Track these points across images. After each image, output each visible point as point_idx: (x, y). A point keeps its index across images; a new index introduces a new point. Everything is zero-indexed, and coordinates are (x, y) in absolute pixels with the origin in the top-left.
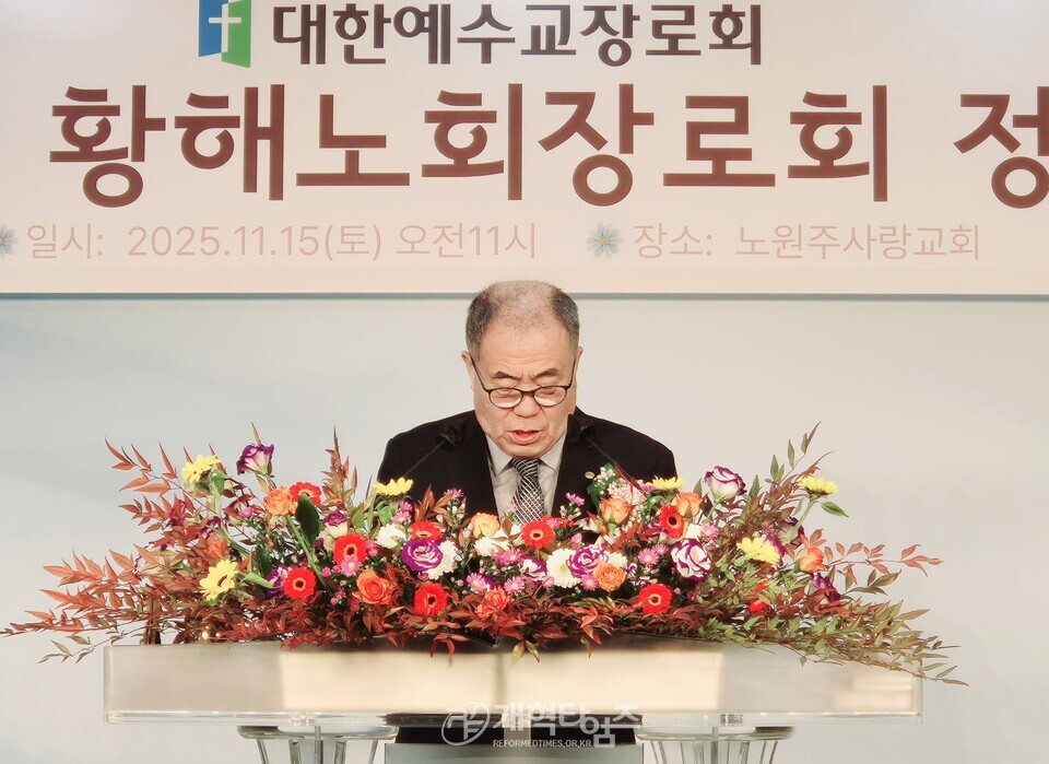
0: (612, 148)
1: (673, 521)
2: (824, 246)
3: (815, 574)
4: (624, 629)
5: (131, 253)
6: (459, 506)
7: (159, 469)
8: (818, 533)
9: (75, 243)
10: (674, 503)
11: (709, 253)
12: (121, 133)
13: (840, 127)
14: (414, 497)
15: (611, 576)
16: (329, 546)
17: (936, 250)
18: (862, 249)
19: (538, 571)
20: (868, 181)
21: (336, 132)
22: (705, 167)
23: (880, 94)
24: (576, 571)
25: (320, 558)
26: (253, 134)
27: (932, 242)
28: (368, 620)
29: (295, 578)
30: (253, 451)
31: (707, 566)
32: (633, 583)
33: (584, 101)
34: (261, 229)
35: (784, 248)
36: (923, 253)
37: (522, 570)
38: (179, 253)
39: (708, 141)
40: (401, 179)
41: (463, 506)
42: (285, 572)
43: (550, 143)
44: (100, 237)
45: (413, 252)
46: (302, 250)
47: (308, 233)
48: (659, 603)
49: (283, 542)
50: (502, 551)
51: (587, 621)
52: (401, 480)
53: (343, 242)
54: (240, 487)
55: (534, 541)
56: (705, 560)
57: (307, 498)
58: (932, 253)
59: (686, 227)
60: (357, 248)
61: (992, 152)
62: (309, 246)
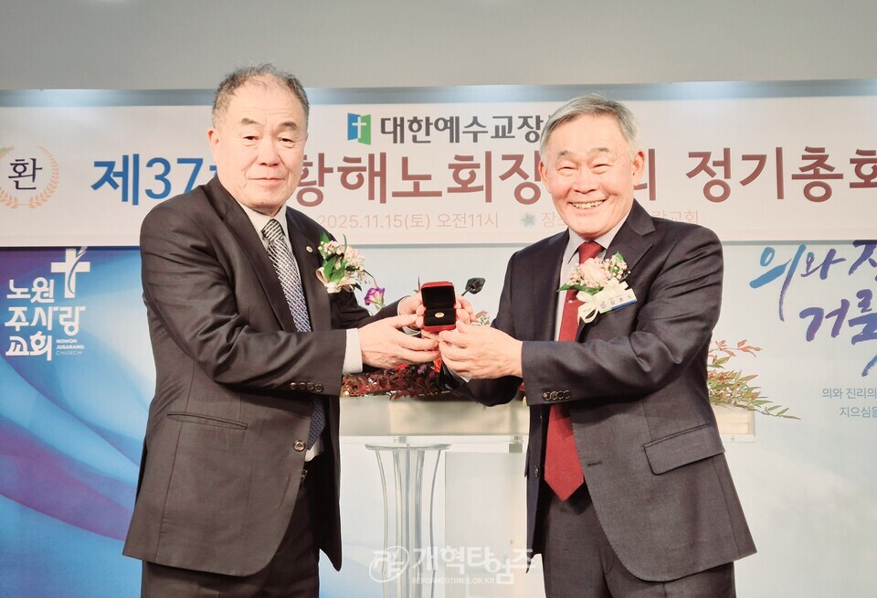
0: (531, 179)
12: (313, 174)
20: (646, 192)
21: (410, 173)
23: (652, 153)
26: (372, 175)
30: (373, 291)
33: (519, 159)
34: (376, 216)
38: (340, 227)
40: (439, 194)
43: (503, 177)
45: (444, 225)
46: (394, 225)
47: (397, 218)
53: (413, 222)
60: (419, 224)
61: (703, 178)
62: (398, 223)
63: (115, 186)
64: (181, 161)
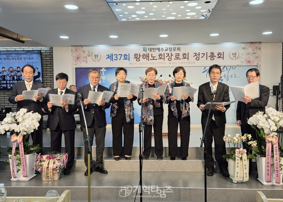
0: (170, 57)
5: (139, 64)
7: (143, 78)
12: (138, 57)
13: (185, 55)
20: (187, 59)
21: (152, 56)
22: (177, 58)
23: (188, 53)
26: (147, 56)
27: (191, 63)
33: (169, 54)
34: (148, 63)
39: (177, 56)
40: (157, 59)
43: (166, 57)
44: (137, 63)
45: (158, 64)
47: (151, 63)
59: (175, 62)
60: (154, 64)
61: (196, 57)
63: (110, 58)
64: (119, 55)
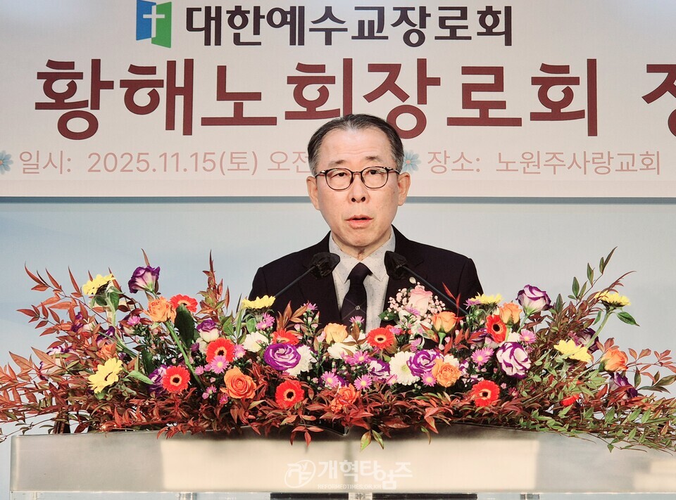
0: (412, 101)
1: (497, 328)
2: (555, 166)
3: (615, 373)
4: (456, 420)
5: (90, 170)
6: (313, 317)
7: (68, 289)
8: (611, 340)
9: (52, 163)
10: (497, 312)
11: (478, 170)
12: (84, 91)
13: (564, 87)
14: (275, 311)
15: (448, 374)
16: (203, 349)
17: (631, 168)
18: (580, 168)
19: (382, 371)
20: (583, 123)
21: (230, 89)
22: (475, 113)
23: (592, 64)
24: (416, 370)
25: (196, 360)
26: (173, 92)
27: (628, 163)
28: (235, 413)
29: (173, 375)
30: (142, 272)
31: (528, 365)
32: (464, 380)
33: (394, 70)
34: (177, 154)
35: (528, 167)
36: (622, 170)
37: (369, 370)
38: (122, 170)
39: (476, 96)
40: (272, 121)
41: (317, 317)
42: (164, 370)
43: (371, 97)
44: (69, 160)
45: (279, 169)
46: (204, 168)
47: (208, 157)
48: (489, 396)
49: (167, 348)
50: (351, 354)
51: (430, 412)
52: (266, 297)
53: (232, 163)
54: (132, 302)
55: (378, 344)
56: (526, 360)
57: (184, 308)
58: (628, 170)
59: (462, 153)
60: (241, 166)
61: (667, 103)
62: (209, 165)
